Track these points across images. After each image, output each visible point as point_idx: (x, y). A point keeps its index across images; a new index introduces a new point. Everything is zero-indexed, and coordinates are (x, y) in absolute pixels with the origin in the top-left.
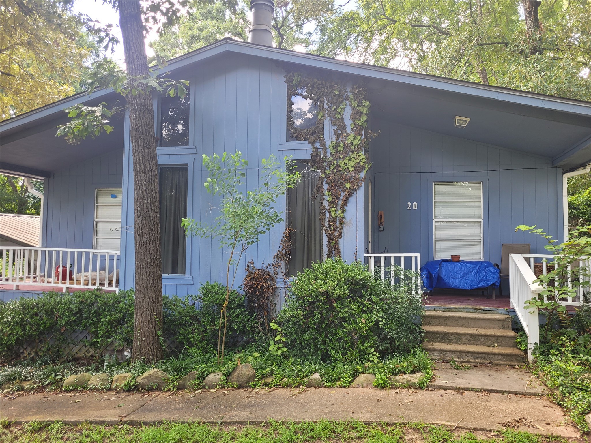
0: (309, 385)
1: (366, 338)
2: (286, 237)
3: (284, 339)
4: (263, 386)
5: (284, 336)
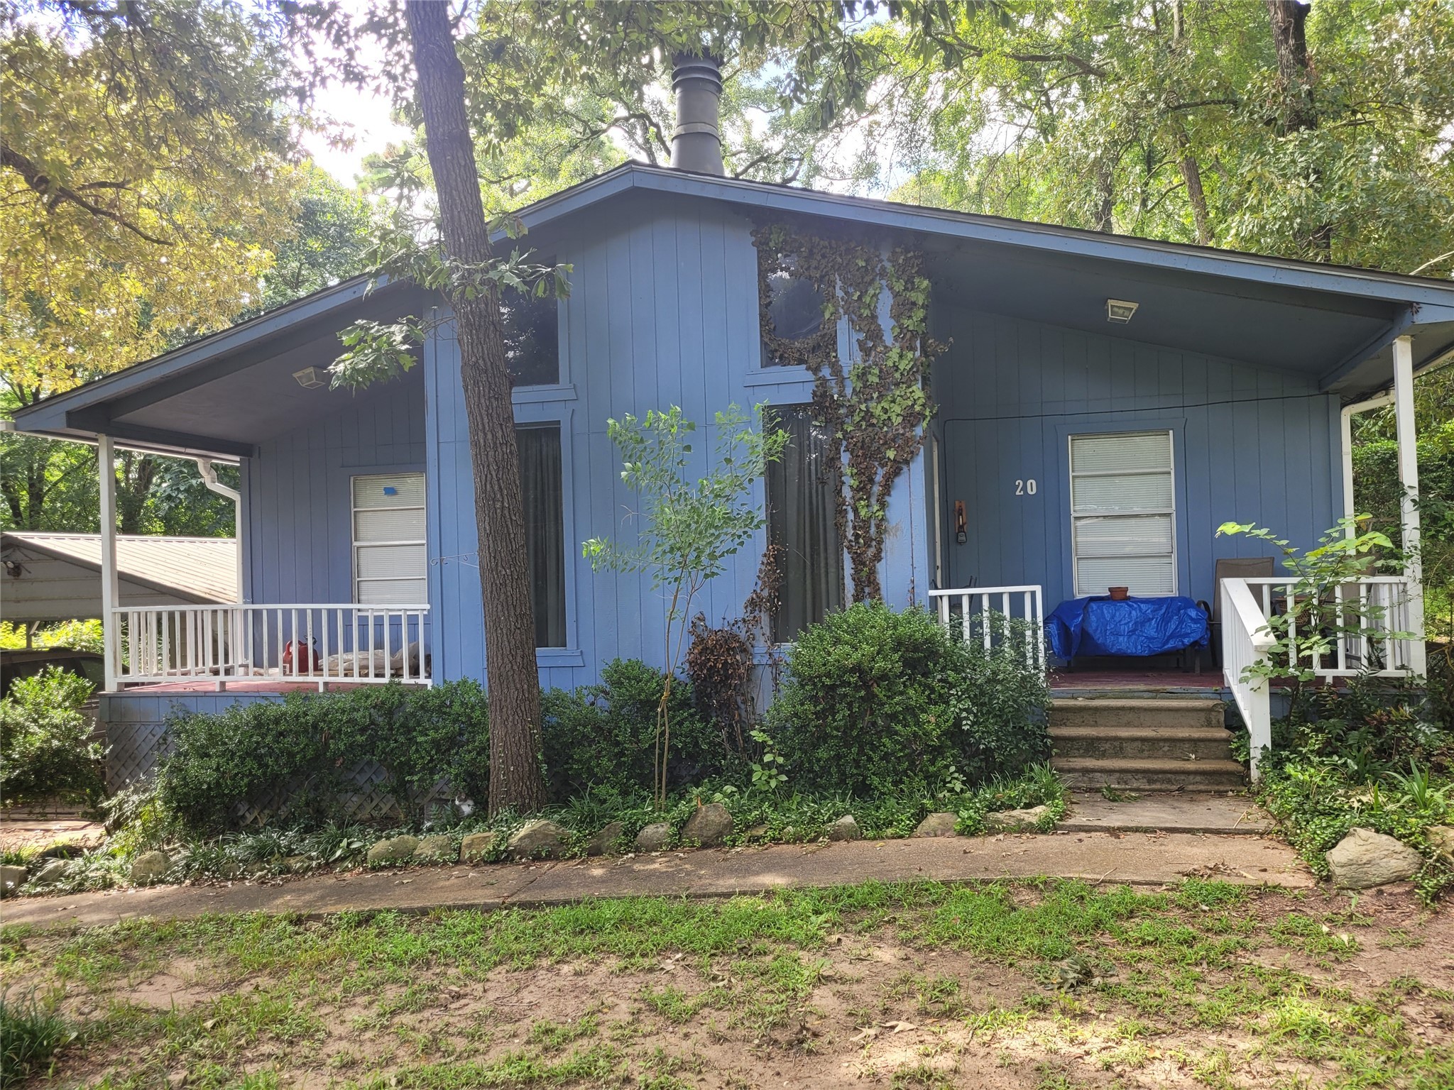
0: (836, 837)
1: (937, 752)
2: (768, 564)
3: (780, 760)
4: (749, 841)
5: (780, 755)
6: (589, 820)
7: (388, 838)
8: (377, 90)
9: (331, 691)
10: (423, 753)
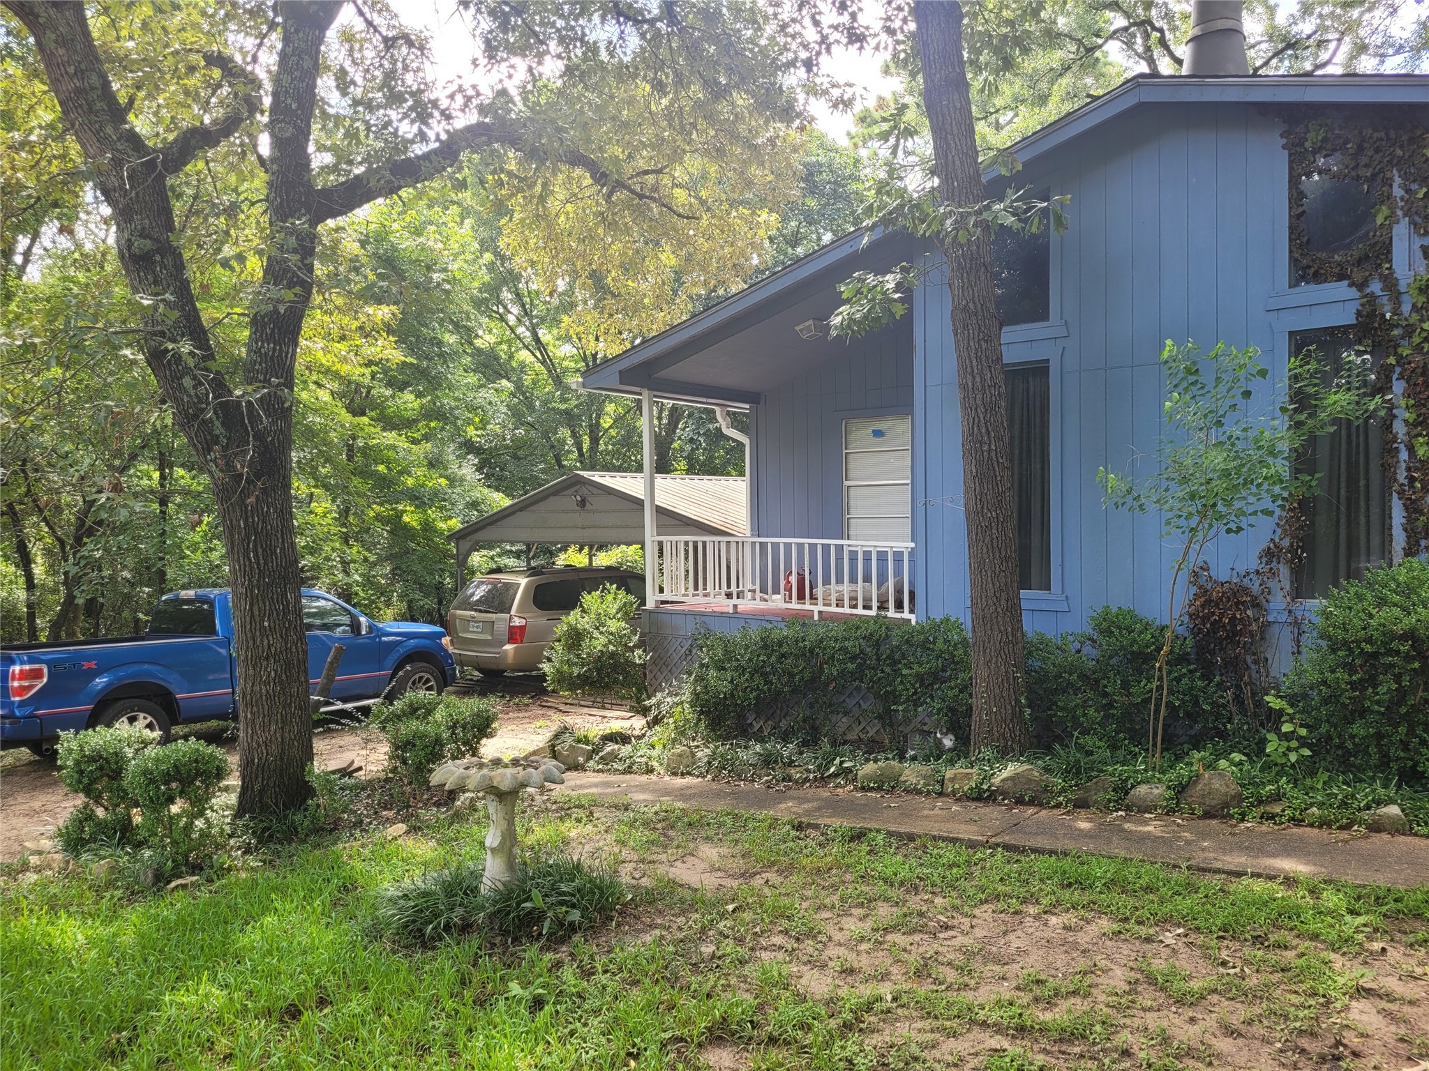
0: (1376, 827)
2: (1290, 510)
3: (1302, 731)
4: (1262, 817)
5: (1301, 726)
6: (1073, 771)
7: (876, 761)
8: (877, 48)
9: (825, 620)
10: (908, 686)
